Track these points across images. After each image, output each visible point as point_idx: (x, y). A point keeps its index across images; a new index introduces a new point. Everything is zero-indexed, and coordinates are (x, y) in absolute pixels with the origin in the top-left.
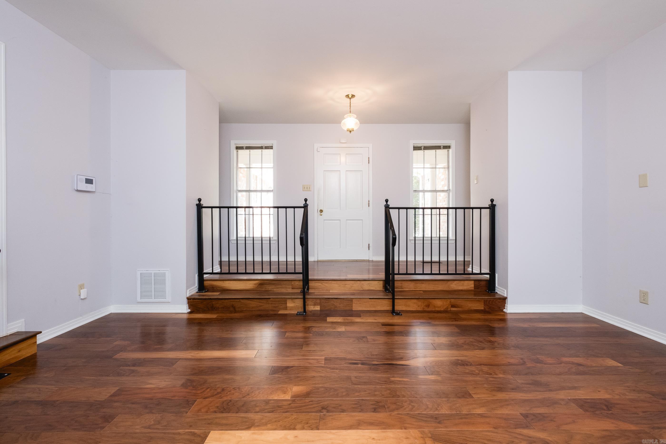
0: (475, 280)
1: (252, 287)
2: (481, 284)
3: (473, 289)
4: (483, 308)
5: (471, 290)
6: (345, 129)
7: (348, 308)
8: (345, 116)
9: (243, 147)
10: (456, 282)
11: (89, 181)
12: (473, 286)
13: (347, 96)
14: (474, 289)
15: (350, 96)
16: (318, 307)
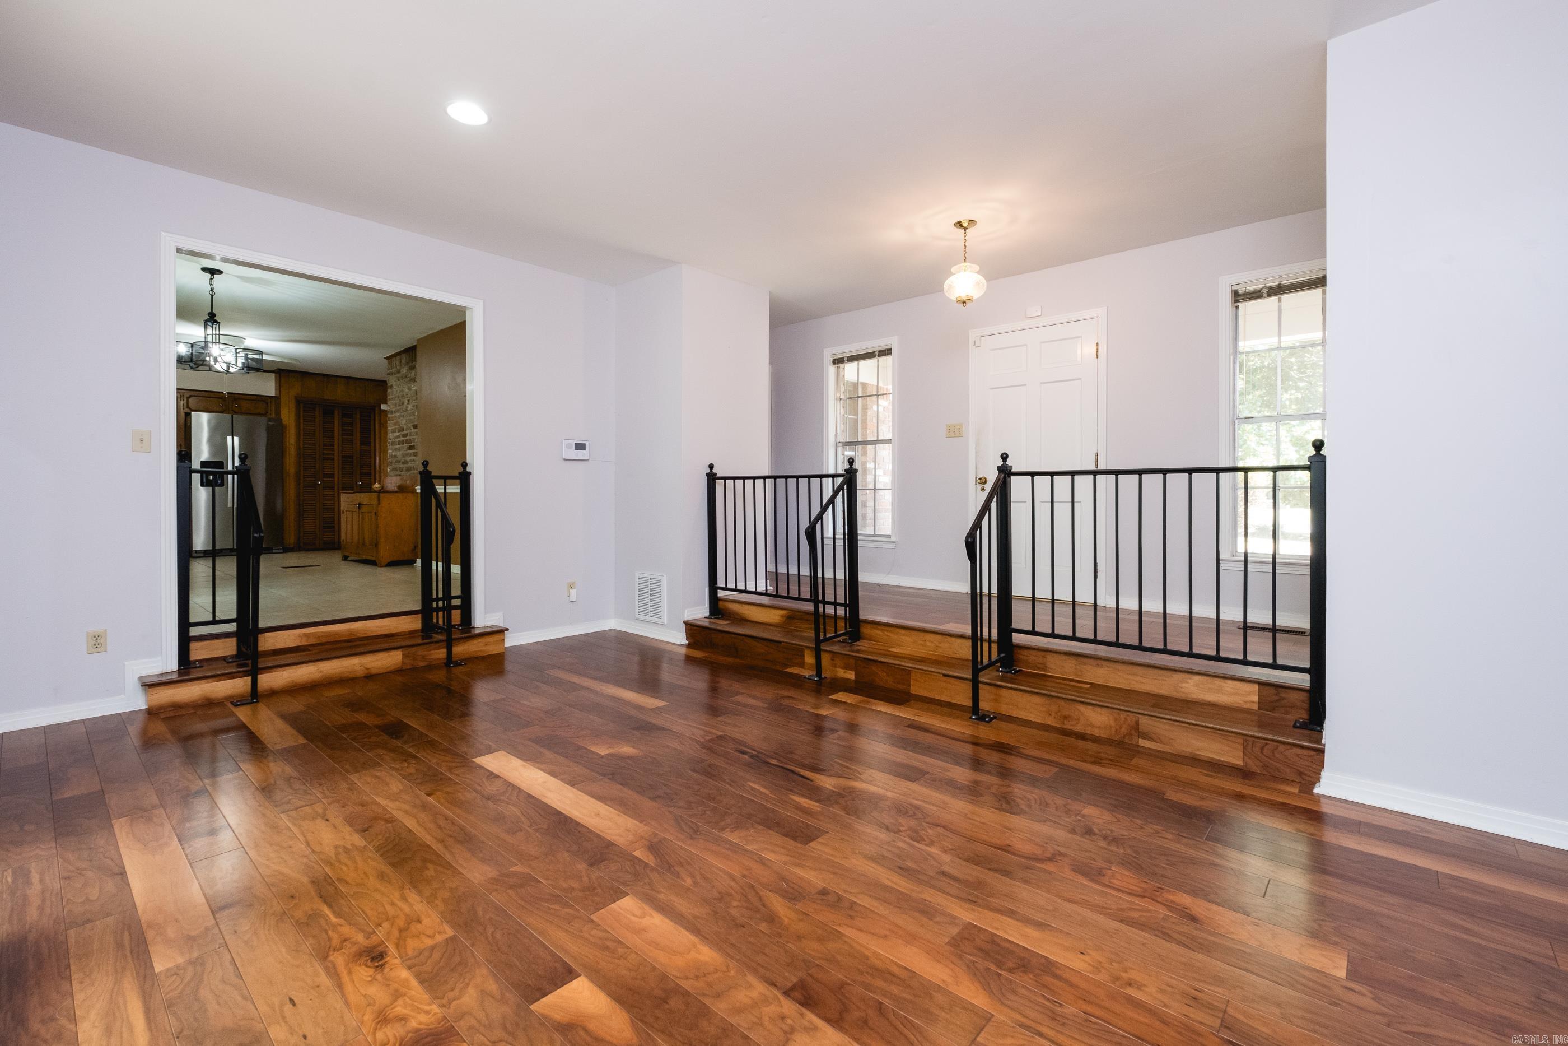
0: (1261, 684)
1: (778, 621)
2: (1284, 699)
3: (1256, 707)
4: (1241, 763)
5: (1249, 712)
6: (954, 298)
7: (901, 687)
8: (953, 270)
9: (843, 358)
10: (1197, 678)
11: (580, 447)
12: (1256, 699)
13: (960, 224)
14: (1259, 708)
15: (965, 224)
16: (850, 673)
